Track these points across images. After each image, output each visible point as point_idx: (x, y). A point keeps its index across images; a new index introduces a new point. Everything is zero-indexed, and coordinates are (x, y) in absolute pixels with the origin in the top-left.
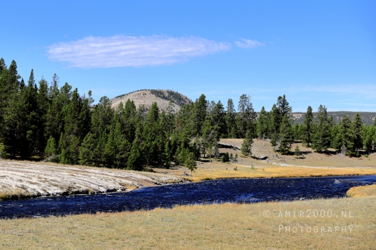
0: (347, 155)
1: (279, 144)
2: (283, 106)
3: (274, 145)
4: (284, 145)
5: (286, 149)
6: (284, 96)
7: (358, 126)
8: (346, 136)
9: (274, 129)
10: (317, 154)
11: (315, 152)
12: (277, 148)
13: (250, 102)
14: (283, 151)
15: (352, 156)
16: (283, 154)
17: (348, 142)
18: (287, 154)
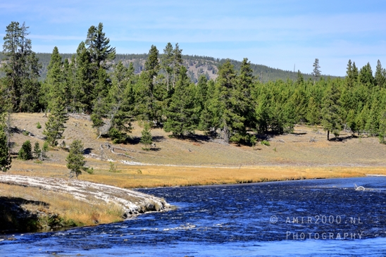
0: (230, 142)
1: (108, 122)
2: (99, 46)
3: (98, 124)
4: (119, 124)
5: (123, 132)
6: (101, 26)
7: (247, 83)
8: (230, 105)
9: (82, 92)
10: (175, 140)
11: (171, 136)
12: (104, 129)
13: (27, 37)
14: (116, 136)
15: (241, 143)
16: (118, 142)
17: (235, 116)
18: (125, 143)
